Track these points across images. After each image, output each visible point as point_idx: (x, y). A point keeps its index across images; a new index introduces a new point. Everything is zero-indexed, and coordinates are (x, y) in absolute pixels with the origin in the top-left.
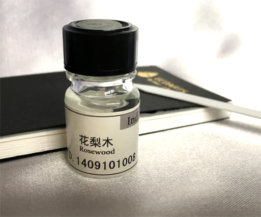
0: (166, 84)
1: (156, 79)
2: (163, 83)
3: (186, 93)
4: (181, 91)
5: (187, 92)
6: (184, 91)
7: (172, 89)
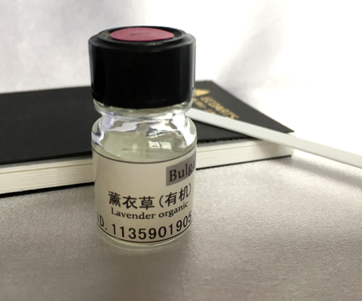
0: (213, 106)
1: (202, 99)
2: (210, 104)
3: (235, 118)
4: (229, 116)
5: (237, 117)
6: (233, 115)
7: (218, 113)
